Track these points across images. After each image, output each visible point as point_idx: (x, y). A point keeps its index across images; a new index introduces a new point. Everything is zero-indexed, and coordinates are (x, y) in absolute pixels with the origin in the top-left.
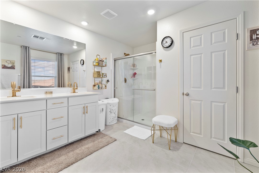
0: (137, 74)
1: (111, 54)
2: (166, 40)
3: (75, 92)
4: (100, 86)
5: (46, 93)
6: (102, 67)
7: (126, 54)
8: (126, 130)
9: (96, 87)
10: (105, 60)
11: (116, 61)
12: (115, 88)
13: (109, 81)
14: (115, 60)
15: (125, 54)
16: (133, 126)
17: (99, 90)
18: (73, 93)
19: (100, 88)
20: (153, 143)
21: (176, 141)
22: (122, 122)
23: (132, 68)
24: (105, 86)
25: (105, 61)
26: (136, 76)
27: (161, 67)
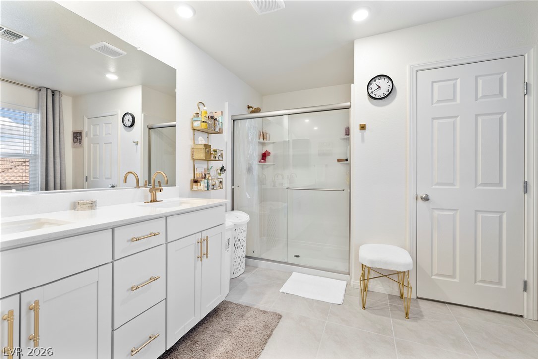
0: (271, 155)
1: (226, 104)
2: (378, 82)
3: (157, 201)
4: (210, 183)
5: (75, 206)
6: (208, 133)
7: (252, 108)
8: (281, 286)
9: (203, 185)
10: (220, 117)
11: (235, 122)
12: (233, 187)
13: (225, 170)
14: (234, 120)
15: (249, 107)
16: (290, 274)
17: (208, 191)
18: (151, 201)
19: (210, 188)
20: (364, 307)
21: (402, 296)
22: (257, 267)
23: (261, 140)
24: (221, 182)
25: (219, 119)
26: (268, 158)
27: (363, 140)
